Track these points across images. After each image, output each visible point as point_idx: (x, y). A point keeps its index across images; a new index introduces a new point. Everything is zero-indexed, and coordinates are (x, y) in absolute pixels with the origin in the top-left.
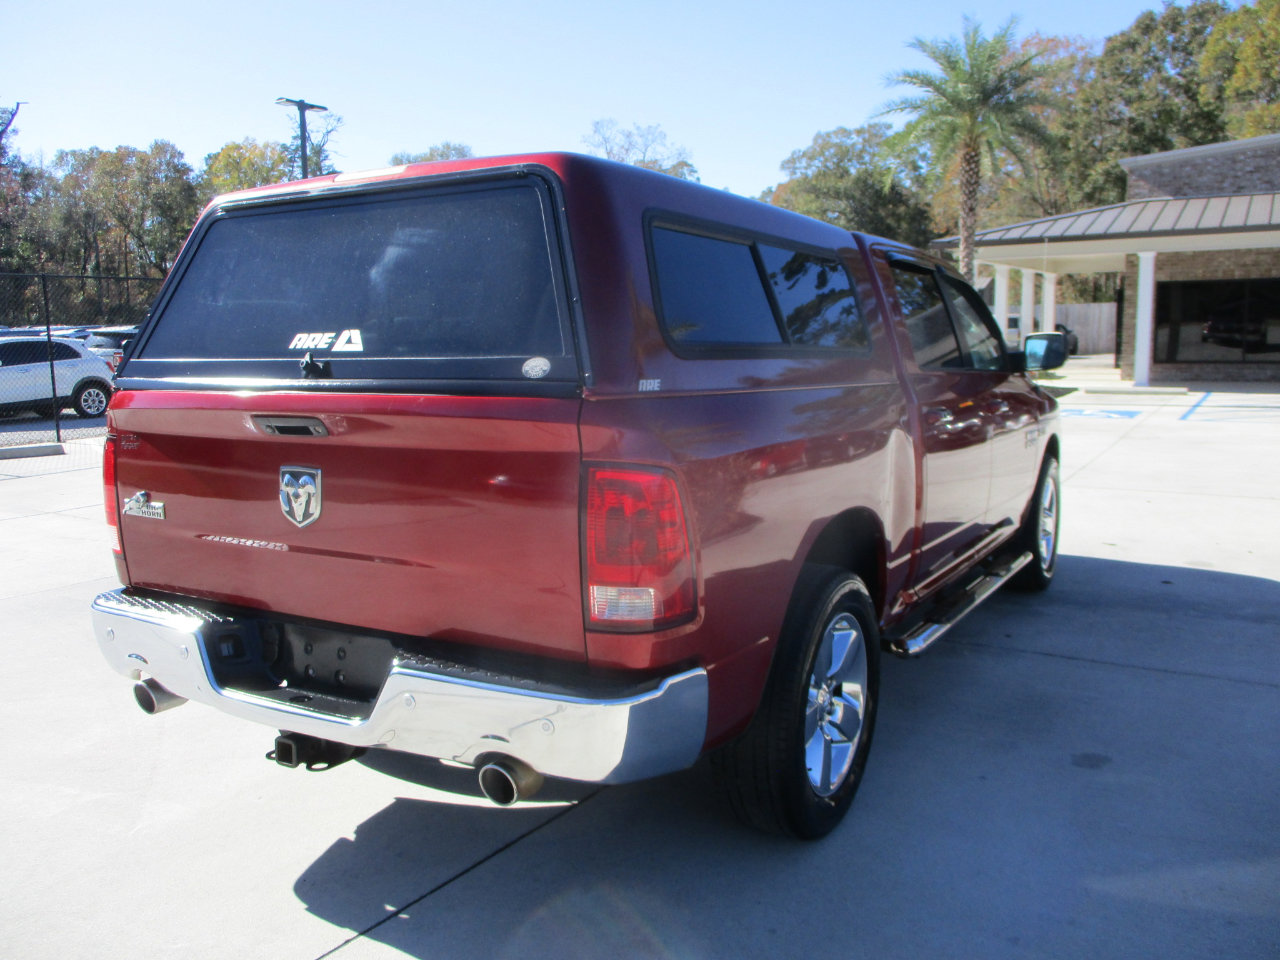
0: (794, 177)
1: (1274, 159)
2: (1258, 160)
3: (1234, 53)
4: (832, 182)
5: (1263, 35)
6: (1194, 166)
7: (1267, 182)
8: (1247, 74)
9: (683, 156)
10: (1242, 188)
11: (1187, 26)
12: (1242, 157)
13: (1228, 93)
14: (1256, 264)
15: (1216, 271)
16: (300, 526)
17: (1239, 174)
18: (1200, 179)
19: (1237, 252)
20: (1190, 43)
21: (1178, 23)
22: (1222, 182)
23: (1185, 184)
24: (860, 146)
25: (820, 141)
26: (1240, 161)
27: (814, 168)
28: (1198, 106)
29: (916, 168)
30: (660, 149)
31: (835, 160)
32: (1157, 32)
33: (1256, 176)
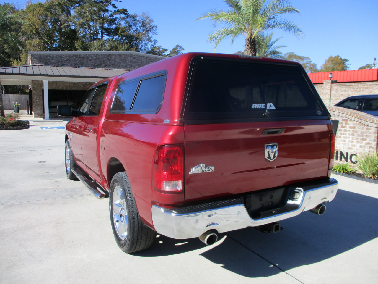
1: (72, 58)
2: (67, 58)
5: (29, 19)
6: (50, 57)
7: (70, 64)
10: (64, 65)
12: (63, 56)
14: (69, 86)
15: (59, 87)
16: (271, 161)
17: (63, 61)
18: (52, 61)
19: (64, 82)
22: (58, 62)
23: (48, 62)
26: (63, 57)
33: (67, 62)
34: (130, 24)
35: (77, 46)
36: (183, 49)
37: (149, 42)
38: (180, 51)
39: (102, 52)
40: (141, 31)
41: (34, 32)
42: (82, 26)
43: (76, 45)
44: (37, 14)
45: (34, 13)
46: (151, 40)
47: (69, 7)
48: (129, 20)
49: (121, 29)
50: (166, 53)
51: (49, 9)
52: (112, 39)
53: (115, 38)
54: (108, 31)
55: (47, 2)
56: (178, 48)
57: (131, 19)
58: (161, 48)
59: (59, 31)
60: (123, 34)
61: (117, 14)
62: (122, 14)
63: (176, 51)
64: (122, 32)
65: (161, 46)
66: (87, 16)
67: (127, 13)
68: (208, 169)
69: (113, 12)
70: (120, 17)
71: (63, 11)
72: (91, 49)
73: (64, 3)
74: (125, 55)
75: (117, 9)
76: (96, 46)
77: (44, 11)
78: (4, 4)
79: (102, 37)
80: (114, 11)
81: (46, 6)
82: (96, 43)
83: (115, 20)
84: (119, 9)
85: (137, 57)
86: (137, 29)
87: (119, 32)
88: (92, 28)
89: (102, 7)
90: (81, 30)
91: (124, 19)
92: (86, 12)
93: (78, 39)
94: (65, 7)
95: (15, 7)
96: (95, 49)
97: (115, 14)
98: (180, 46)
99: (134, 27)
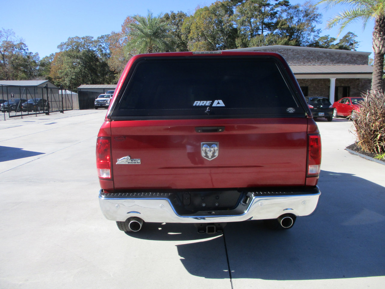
0: (62, 51)
3: (190, 27)
4: (75, 53)
5: (196, 23)
8: (193, 33)
9: (22, 41)
11: (177, 19)
13: (189, 38)
16: (210, 160)
20: (178, 23)
21: (175, 18)
24: (83, 43)
25: (70, 40)
27: (69, 48)
28: (181, 40)
29: (102, 51)
30: (13, 37)
31: (76, 46)
32: (170, 19)
34: (292, 15)
35: (238, 44)
36: (356, 36)
37: (312, 33)
38: (352, 39)
39: (261, 47)
40: (303, 21)
41: (200, 34)
42: (243, 23)
43: (236, 43)
44: (203, 17)
45: (200, 18)
46: (314, 30)
47: (232, 6)
48: (291, 11)
49: (281, 22)
50: (335, 43)
51: (213, 11)
52: (272, 33)
53: (275, 32)
54: (269, 26)
55: (212, 5)
56: (349, 36)
57: (293, 10)
58: (329, 37)
59: (222, 31)
60: (283, 27)
61: (278, 7)
62: (283, 7)
63: (347, 38)
64: (282, 25)
65: (329, 35)
66: (248, 14)
67: (288, 4)
68: (134, 162)
69: (274, 6)
70: (281, 10)
71: (226, 11)
72: (250, 45)
73: (227, 4)
74: (270, 50)
75: (278, 2)
76: (254, 42)
77: (209, 13)
78: (177, 13)
79: (262, 32)
80: (276, 4)
81: (211, 9)
82: (255, 39)
83: (276, 13)
84: (280, 2)
85: (283, 50)
86: (300, 19)
87: (279, 25)
88: (253, 25)
89: (263, 2)
90: (242, 28)
91: (286, 10)
92: (247, 10)
93: (238, 37)
94: (228, 7)
95: (186, 14)
96: (254, 45)
97: (276, 7)
98: (352, 33)
99: (297, 18)
